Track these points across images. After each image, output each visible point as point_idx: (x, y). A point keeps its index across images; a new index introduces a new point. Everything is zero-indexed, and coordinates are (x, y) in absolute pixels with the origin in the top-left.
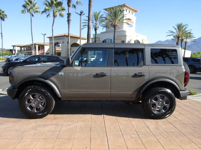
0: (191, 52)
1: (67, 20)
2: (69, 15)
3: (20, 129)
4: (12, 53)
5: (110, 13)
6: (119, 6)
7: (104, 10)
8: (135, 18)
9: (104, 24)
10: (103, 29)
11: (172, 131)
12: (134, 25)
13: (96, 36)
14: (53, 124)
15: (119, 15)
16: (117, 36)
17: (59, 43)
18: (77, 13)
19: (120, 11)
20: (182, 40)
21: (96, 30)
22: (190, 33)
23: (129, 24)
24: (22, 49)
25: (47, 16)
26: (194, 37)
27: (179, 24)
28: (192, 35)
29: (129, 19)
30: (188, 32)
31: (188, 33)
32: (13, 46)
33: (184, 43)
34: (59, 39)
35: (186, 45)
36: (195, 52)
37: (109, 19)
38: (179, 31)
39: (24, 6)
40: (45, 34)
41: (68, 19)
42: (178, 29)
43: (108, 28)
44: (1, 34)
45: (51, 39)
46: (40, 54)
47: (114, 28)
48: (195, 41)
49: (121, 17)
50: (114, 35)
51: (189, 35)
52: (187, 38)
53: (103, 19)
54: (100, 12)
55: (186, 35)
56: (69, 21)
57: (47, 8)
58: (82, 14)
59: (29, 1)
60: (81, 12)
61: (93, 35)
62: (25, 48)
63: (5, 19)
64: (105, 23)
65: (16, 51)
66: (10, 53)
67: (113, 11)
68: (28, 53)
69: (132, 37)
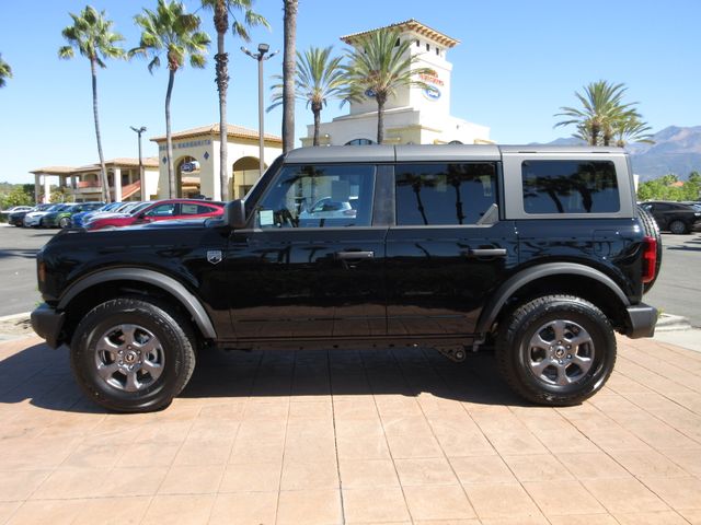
1: (216, 77)
2: (221, 59)
3: (22, 465)
4: (33, 195)
5: (363, 51)
6: (391, 28)
8: (450, 66)
9: (345, 90)
10: (341, 106)
12: (445, 90)
13: (316, 131)
15: (393, 56)
16: (389, 131)
17: (193, 159)
18: (248, 53)
19: (398, 44)
20: (607, 138)
21: (316, 109)
22: (632, 113)
23: (427, 89)
24: (65, 181)
25: (151, 65)
26: (646, 126)
27: (596, 85)
28: (638, 119)
29: (428, 71)
30: (625, 110)
31: (627, 114)
32: (34, 173)
34: (192, 145)
36: (648, 177)
37: (361, 70)
38: (596, 109)
39: (70, 34)
40: (143, 129)
41: (218, 74)
42: (593, 101)
43: (359, 101)
45: (164, 144)
46: (127, 199)
47: (377, 104)
48: (650, 140)
49: (401, 63)
50: (380, 127)
51: (629, 121)
52: (621, 132)
53: (339, 73)
54: (331, 48)
55: (619, 120)
56: (221, 80)
57: (148, 36)
58: (266, 55)
59: (86, 17)
60: (259, 50)
61: (308, 127)
62: (77, 179)
63: (6, 79)
64: (348, 86)
65: (47, 190)
66: (25, 196)
67: (372, 47)
68: (86, 197)
69: (440, 132)
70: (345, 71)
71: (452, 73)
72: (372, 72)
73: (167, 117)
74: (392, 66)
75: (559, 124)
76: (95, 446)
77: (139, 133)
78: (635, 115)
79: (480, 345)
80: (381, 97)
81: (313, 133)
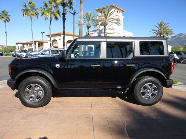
0: (172, 47)
1: (62, 19)
2: (64, 15)
3: (10, 119)
8: (123, 17)
10: (94, 27)
12: (122, 23)
17: (56, 40)
18: (71, 13)
20: (163, 36)
21: (88, 28)
32: (16, 43)
36: (174, 46)
44: (6, 32)
47: (104, 27)
52: (167, 35)
56: (64, 20)
58: (75, 14)
65: (19, 48)
68: (29, 49)
69: (120, 34)
71: (123, 19)
73: (50, 29)
76: (29, 115)
77: (43, 33)
79: (128, 90)
80: (105, 25)
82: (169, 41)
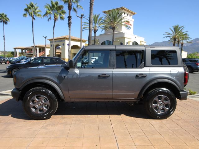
0: (188, 53)
1: (68, 23)
2: (70, 18)
4: (14, 55)
5: (109, 15)
6: (117, 9)
7: (103, 13)
8: (133, 20)
9: (103, 27)
10: (102, 31)
11: (176, 129)
12: (132, 27)
13: (95, 38)
14: (62, 123)
15: (117, 17)
16: (116, 38)
17: (60, 45)
18: (78, 16)
19: (119, 14)
20: (178, 41)
22: (186, 34)
23: (127, 26)
24: (23, 51)
25: (49, 19)
26: (190, 38)
27: (176, 26)
28: (188, 36)
29: (127, 22)
30: (184, 33)
31: (184, 35)
32: (15, 48)
33: (180, 45)
34: (59, 41)
35: (182, 46)
36: (190, 53)
37: (108, 21)
38: (175, 33)
39: (26, 10)
40: (46, 37)
41: (69, 22)
42: (175, 31)
43: (107, 30)
44: (4, 37)
45: (52, 41)
46: (41, 56)
47: (112, 31)
48: (190, 42)
49: (119, 19)
50: (113, 37)
51: (185, 37)
52: (183, 40)
53: (102, 22)
54: (99, 14)
55: (182, 36)
56: (69, 24)
57: (48, 11)
58: (83, 17)
59: (31, 5)
60: (81, 16)
61: (93, 37)
62: (26, 50)
63: (8, 22)
64: (104, 25)
65: (18, 53)
66: (12, 55)
67: (111, 14)
68: (29, 55)
69: (130, 39)
70: (104, 21)
71: (134, 22)
72: (111, 22)
73: (53, 34)
74: (117, 20)
75: (164, 37)
77: (45, 38)
78: (187, 35)
80: (114, 29)
81: (94, 39)
82: (184, 47)
